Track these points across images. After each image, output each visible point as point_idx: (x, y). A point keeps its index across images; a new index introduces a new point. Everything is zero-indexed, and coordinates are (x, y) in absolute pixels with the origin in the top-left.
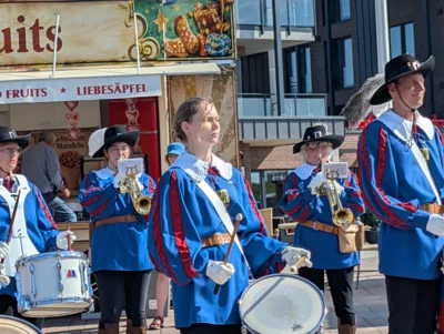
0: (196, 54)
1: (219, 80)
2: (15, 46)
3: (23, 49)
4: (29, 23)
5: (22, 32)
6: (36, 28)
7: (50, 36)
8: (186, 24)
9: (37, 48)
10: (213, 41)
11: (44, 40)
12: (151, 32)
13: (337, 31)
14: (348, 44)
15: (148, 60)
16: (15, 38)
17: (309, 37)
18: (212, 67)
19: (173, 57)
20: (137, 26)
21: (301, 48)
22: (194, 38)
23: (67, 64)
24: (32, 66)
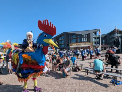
8: (91, 43)
18: (92, 45)
21: (98, 42)
24: (85, 45)
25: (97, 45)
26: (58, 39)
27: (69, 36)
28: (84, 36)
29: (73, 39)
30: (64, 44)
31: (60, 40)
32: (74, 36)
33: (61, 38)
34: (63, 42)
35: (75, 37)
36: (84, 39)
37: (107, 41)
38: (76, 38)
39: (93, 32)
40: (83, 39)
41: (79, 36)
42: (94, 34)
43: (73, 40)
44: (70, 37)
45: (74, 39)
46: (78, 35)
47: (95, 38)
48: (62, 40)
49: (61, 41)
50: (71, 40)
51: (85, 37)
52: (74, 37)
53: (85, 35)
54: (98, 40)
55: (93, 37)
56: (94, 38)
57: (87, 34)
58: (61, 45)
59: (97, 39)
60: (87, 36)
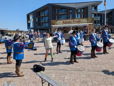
0: (91, 22)
1: (92, 24)
8: (90, 20)
10: (92, 21)
12: (88, 21)
13: (102, 19)
14: (102, 20)
15: (87, 23)
16: (78, 21)
17: (99, 19)
18: (92, 23)
19: (89, 23)
20: (87, 20)
21: (99, 20)
22: (91, 21)
23: (82, 23)
24: (79, 23)
25: (98, 24)
26: (39, 15)
27: (56, 10)
28: (79, 11)
30: (48, 23)
31: (43, 17)
32: (63, 10)
33: (43, 13)
34: (47, 18)
35: (65, 12)
36: (79, 15)
37: (111, 21)
38: (66, 14)
39: (93, 6)
40: (76, 15)
41: (71, 11)
42: (93, 8)
43: (63, 16)
44: (58, 12)
45: (63, 15)
46: (70, 9)
47: (95, 15)
48: (45, 16)
49: (44, 18)
50: (59, 16)
51: (80, 13)
52: (63, 12)
53: (81, 9)
54: (99, 18)
55: (92, 13)
56: (93, 15)
57: (84, 8)
58: (43, 23)
59: (98, 16)
60: (84, 12)
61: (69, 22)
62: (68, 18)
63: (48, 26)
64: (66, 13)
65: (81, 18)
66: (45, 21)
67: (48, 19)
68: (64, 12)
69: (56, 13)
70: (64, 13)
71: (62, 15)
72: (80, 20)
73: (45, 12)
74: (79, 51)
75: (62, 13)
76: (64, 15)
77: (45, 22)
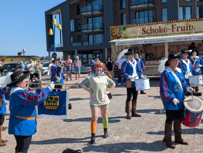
2: (186, 29)
3: (187, 30)
4: (188, 25)
5: (187, 27)
6: (190, 26)
7: (192, 27)
9: (190, 30)
11: (191, 28)
16: (186, 28)
23: (196, 32)
24: (189, 33)
26: (78, 12)
29: (139, 10)
30: (103, 33)
31: (88, 17)
33: (89, 7)
34: (98, 22)
35: (149, 2)
36: (188, 10)
40: (180, 10)
43: (142, 13)
44: (129, 4)
45: (143, 10)
48: (93, 16)
49: (90, 20)
50: (133, 13)
52: (142, 3)
58: (89, 34)
61: (161, 31)
62: (157, 19)
63: (101, 42)
64: (150, 4)
65: (193, 17)
66: (93, 29)
67: (103, 24)
68: (144, 4)
69: (124, 6)
70: (146, 5)
71: (139, 12)
72: (191, 23)
73: (93, 3)
74: (188, 111)
75: (139, 6)
76: (146, 12)
77: (95, 30)
